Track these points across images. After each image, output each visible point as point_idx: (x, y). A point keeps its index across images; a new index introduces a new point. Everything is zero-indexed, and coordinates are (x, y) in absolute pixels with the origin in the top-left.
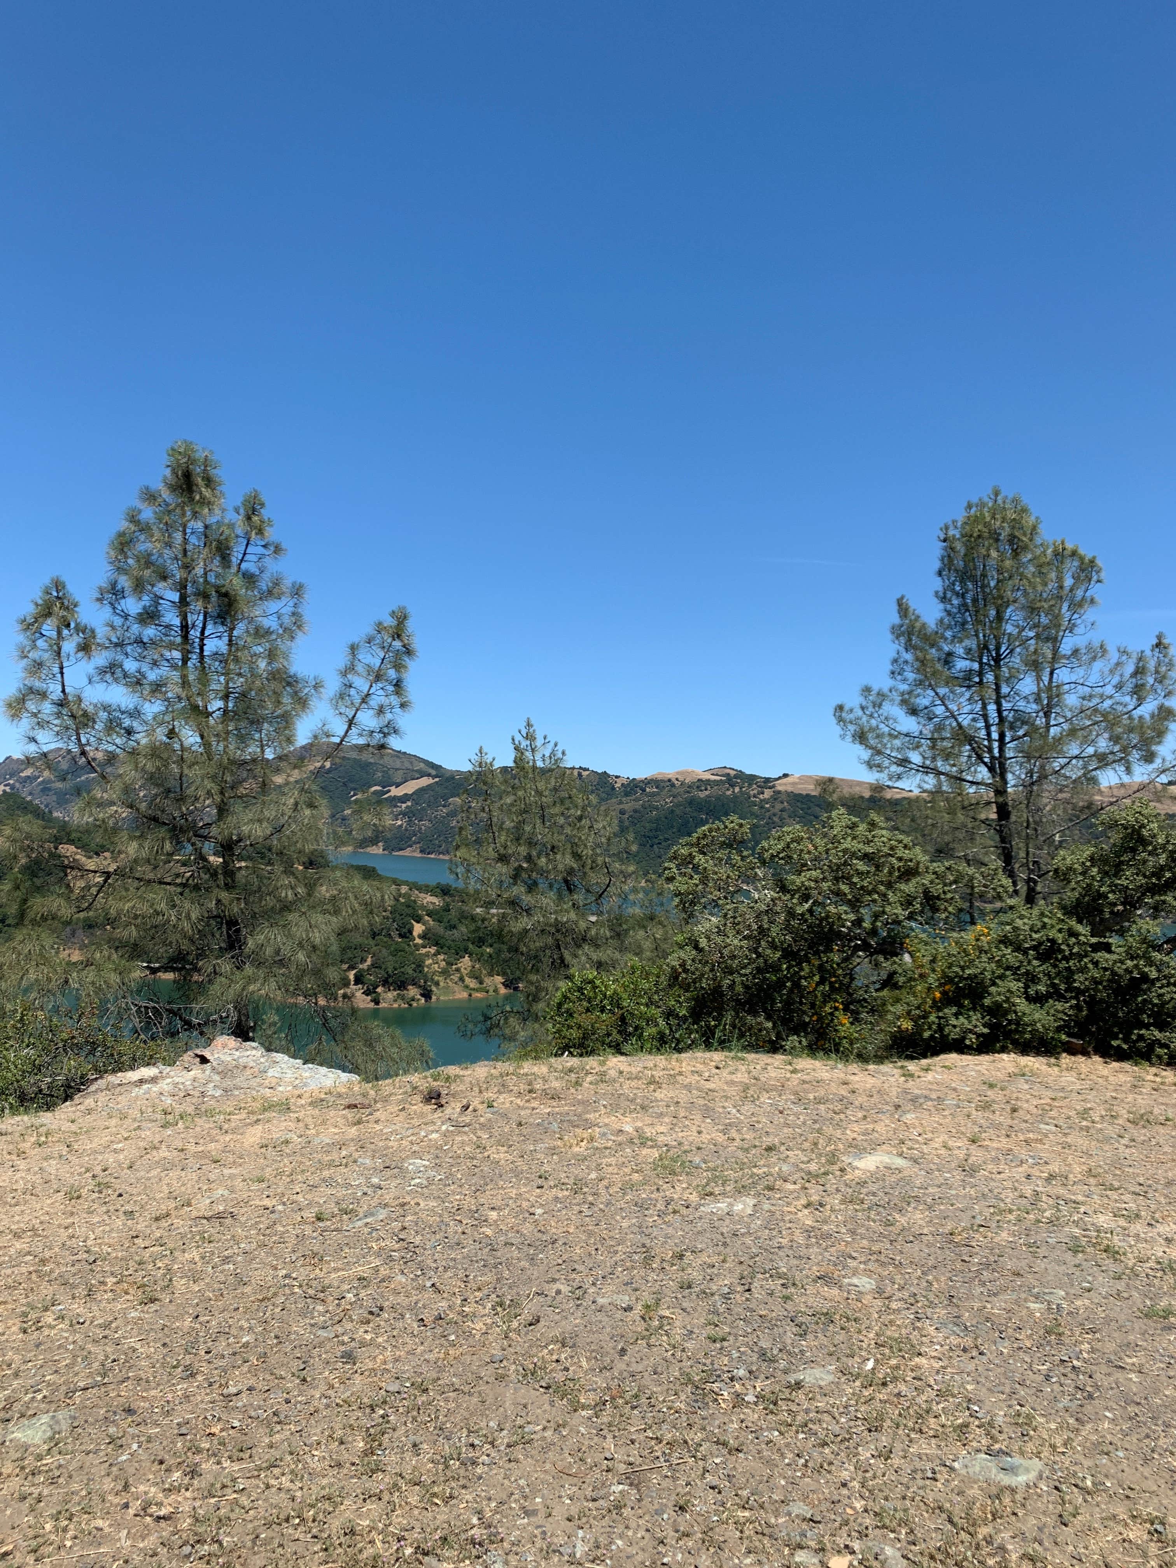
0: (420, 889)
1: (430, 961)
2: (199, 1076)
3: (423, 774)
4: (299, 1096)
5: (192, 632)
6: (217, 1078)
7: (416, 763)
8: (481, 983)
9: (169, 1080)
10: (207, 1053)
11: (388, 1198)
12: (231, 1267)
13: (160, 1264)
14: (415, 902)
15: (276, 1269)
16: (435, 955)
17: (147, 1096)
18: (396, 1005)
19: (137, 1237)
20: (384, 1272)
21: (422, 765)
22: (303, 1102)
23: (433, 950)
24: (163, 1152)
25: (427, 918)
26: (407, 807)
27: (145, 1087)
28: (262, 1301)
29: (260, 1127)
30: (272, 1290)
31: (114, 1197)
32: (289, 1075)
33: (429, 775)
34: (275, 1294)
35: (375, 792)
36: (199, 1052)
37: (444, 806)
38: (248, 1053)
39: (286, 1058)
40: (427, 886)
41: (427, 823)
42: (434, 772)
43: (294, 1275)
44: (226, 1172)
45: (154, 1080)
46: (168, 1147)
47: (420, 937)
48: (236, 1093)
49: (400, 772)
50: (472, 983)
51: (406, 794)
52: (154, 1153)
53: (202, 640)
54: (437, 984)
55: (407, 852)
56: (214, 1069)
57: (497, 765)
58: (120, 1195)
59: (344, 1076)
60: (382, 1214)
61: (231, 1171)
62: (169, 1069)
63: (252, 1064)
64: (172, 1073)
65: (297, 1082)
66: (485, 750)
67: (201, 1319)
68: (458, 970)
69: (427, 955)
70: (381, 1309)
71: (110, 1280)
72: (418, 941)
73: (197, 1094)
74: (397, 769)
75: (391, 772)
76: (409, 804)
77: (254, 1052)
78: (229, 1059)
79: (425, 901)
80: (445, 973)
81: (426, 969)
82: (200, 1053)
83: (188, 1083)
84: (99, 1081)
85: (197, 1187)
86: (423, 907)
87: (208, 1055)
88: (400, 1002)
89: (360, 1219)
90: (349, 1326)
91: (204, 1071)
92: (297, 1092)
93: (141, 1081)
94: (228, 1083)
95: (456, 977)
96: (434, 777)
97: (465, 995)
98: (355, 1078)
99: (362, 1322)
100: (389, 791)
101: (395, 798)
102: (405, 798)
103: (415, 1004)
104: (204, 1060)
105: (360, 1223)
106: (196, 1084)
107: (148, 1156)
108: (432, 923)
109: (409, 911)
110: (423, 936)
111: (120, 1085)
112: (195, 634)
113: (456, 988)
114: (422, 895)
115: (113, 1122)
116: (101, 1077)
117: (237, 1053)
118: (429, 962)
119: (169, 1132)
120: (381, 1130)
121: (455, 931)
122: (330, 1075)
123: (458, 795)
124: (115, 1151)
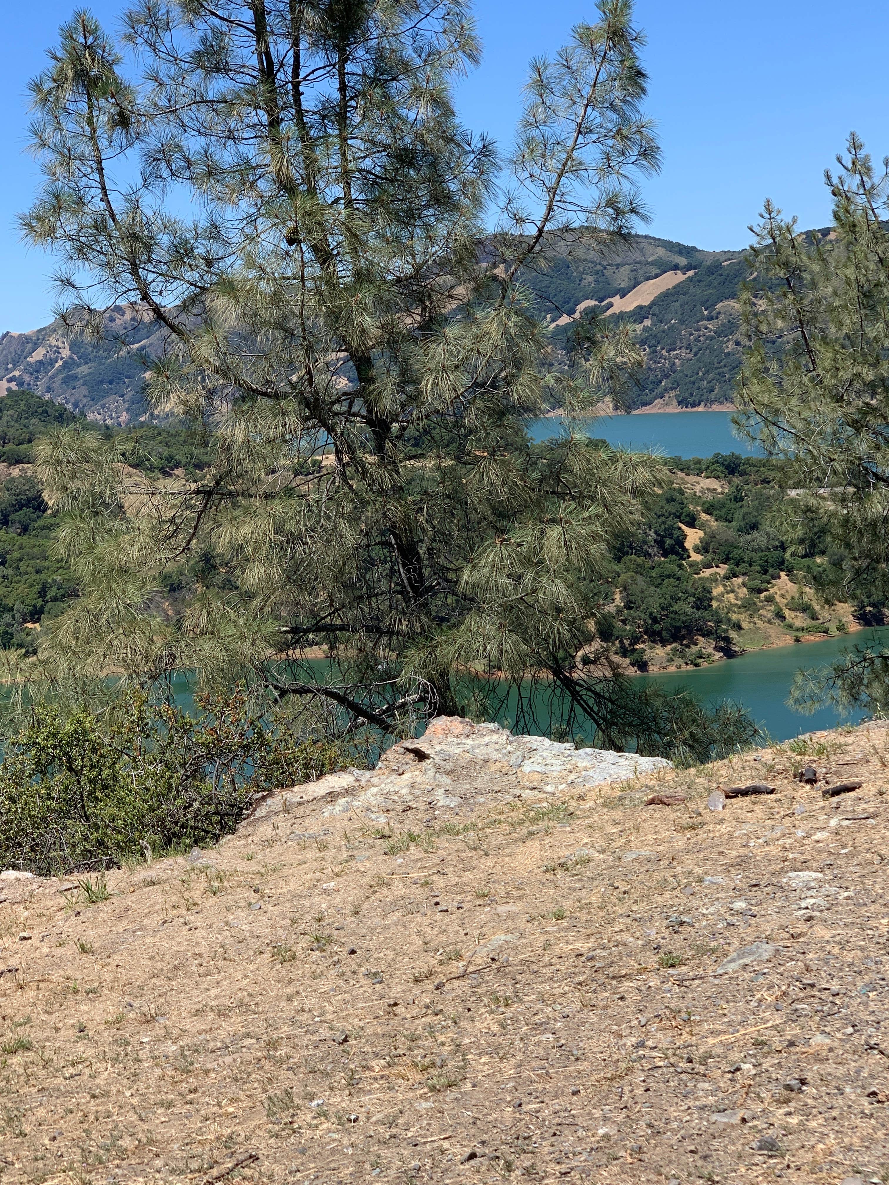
0: (685, 468)
1: (721, 589)
2: (419, 779)
3: (665, 268)
4: (581, 798)
5: (280, 76)
6: (446, 780)
7: (649, 249)
8: (814, 618)
9: (375, 790)
10: (421, 744)
11: (767, 928)
12: (551, 1037)
13: (441, 1039)
14: (681, 492)
15: (621, 1036)
16: (727, 578)
17: (349, 814)
18: (672, 669)
19: (396, 1004)
20: (791, 1032)
21: (661, 252)
22: (591, 804)
23: (723, 570)
24: (399, 889)
25: (704, 517)
26: (645, 329)
27: (342, 801)
28: (611, 1079)
29: (537, 844)
30: (623, 1065)
31: (344, 954)
32: (557, 766)
33: (676, 267)
34: (629, 1070)
35: (587, 312)
36: (409, 744)
37: (710, 319)
38: (487, 739)
39: (547, 742)
40: (699, 462)
41: (683, 353)
42: (683, 261)
43: (650, 1043)
44: (502, 909)
45: (349, 792)
46: (403, 879)
47: (697, 550)
48: (481, 799)
49: (625, 270)
50: (799, 620)
51: (640, 307)
52: (385, 891)
53: (296, 86)
54: (738, 627)
55: (656, 408)
56: (438, 768)
57: (799, 228)
58: (353, 952)
59: (646, 763)
60: (767, 950)
61: (507, 908)
62: (368, 774)
63: (495, 755)
64: (375, 780)
65: (572, 777)
66: (775, 205)
67: (525, 1108)
68: (770, 600)
69: (714, 579)
70: (803, 1082)
71: (377, 1065)
72: (696, 557)
73: (422, 807)
74: (618, 266)
75: (608, 273)
76: (648, 323)
77: (495, 737)
78: (458, 751)
79: (698, 489)
80: (748, 606)
81: (714, 604)
82: (411, 747)
83: (404, 791)
84: (269, 801)
85: (462, 933)
86: (696, 499)
87: (426, 749)
88: (679, 661)
89: (733, 960)
90: (757, 1107)
91: (425, 772)
92: (576, 792)
93: (332, 797)
94: (465, 786)
95: (768, 612)
96: (688, 268)
97: (788, 640)
98: (661, 762)
99: (778, 1101)
100: (611, 305)
101: (621, 317)
102: (640, 313)
103: (704, 665)
104: (421, 756)
105: (733, 966)
106: (418, 792)
107: (377, 895)
108: (714, 524)
109: (672, 508)
110: (703, 548)
111: (300, 804)
112: (283, 76)
113: (772, 631)
114: (692, 479)
115: (310, 854)
116: (271, 795)
117: (469, 741)
118: (717, 591)
119: (400, 861)
120: (730, 835)
121: (755, 534)
122: (622, 761)
123: (733, 296)
124: (326, 891)
